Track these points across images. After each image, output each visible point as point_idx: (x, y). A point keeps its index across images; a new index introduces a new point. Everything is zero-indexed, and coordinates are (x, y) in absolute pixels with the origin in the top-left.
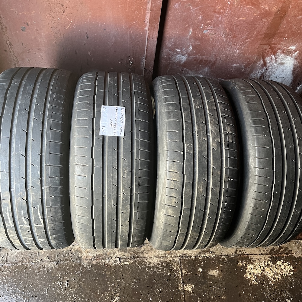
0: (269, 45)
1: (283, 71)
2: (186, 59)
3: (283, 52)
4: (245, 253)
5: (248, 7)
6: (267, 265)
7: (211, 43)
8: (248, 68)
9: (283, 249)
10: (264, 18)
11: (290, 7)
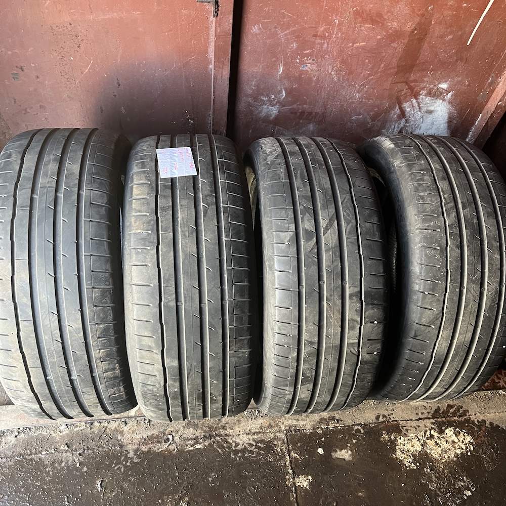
0: (406, 83)
1: (433, 124)
2: (278, 112)
3: (430, 94)
4: (392, 419)
5: (366, 25)
6: (429, 436)
7: (314, 85)
8: (378, 121)
9: (454, 409)
10: (393, 41)
11: (433, 23)
